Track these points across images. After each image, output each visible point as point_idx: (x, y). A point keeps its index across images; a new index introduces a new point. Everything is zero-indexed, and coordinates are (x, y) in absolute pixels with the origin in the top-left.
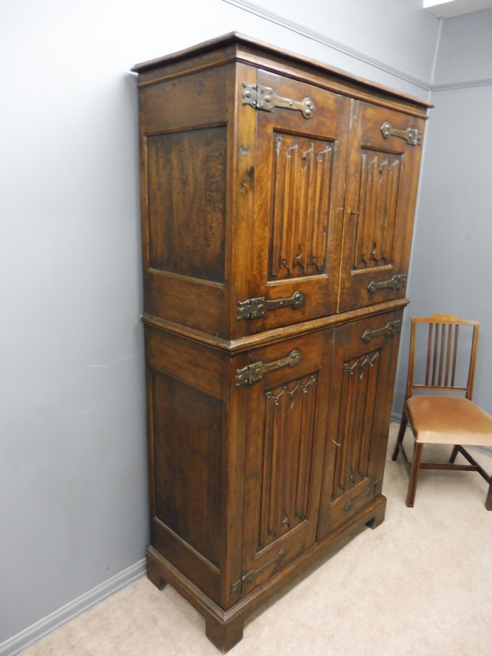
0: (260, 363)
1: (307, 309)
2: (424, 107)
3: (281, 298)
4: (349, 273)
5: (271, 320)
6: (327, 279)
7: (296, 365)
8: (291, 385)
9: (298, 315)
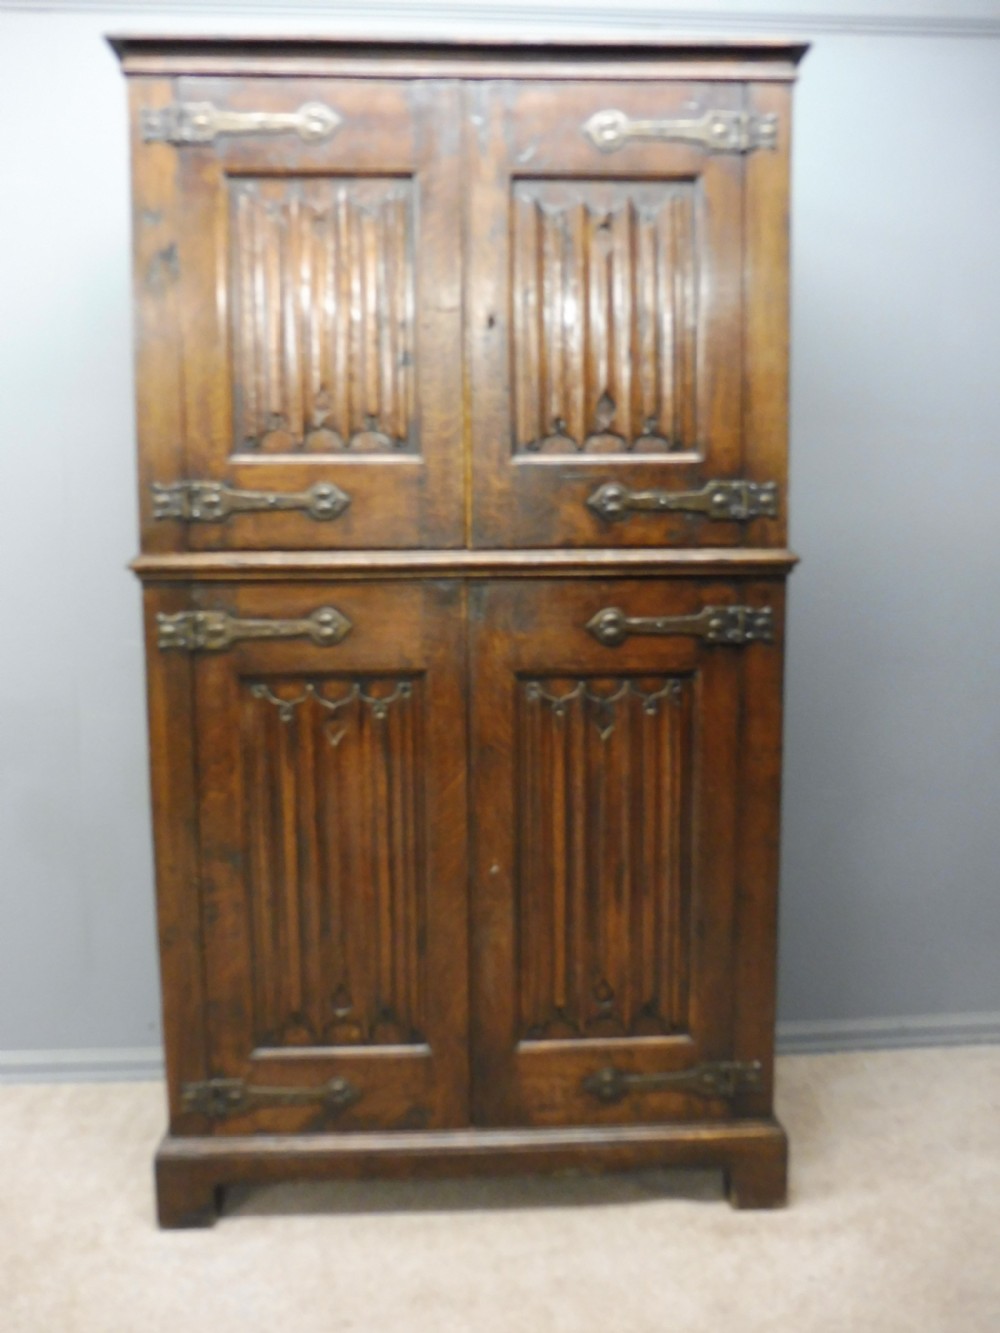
0: (219, 615)
1: (358, 525)
2: (793, 53)
3: (271, 489)
4: (501, 461)
5: (246, 531)
6: (422, 467)
7: (330, 641)
8: (333, 687)
9: (328, 533)
